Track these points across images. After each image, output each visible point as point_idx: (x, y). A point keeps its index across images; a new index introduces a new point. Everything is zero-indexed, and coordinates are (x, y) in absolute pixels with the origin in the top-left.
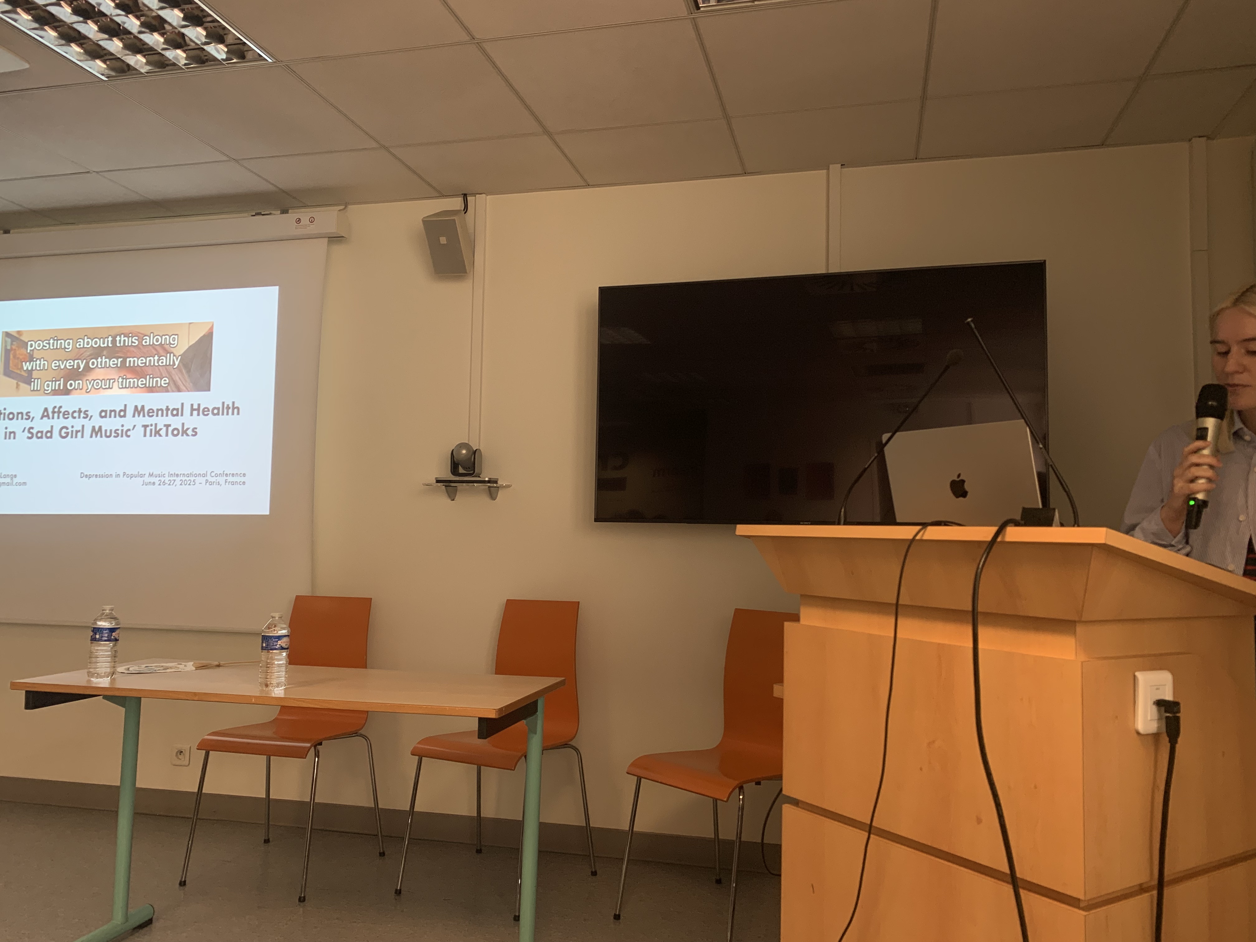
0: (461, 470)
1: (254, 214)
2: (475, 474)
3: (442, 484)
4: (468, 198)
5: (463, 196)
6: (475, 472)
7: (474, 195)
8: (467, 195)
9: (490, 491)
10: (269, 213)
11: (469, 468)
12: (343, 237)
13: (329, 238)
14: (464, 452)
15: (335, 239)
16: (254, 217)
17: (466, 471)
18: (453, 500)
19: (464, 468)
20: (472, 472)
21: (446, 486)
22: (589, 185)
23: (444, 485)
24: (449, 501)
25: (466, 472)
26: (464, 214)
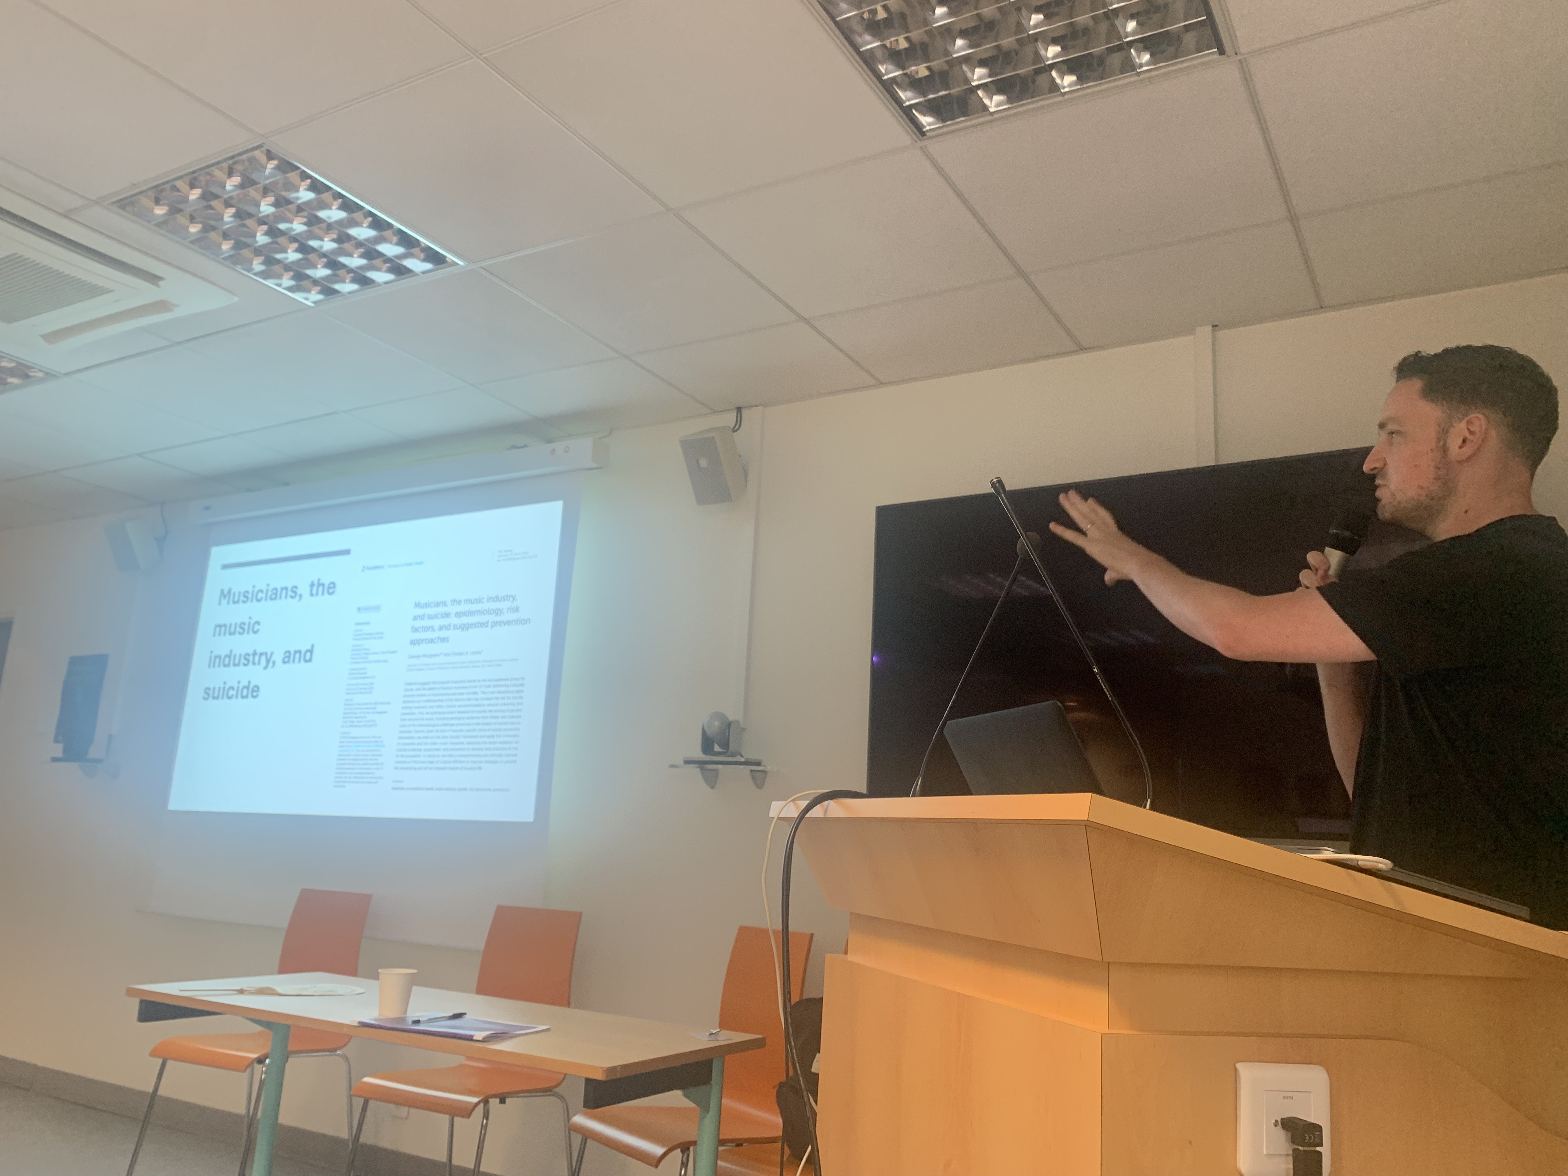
0: (717, 748)
1: (510, 448)
2: (728, 754)
3: (695, 765)
4: (743, 413)
5: (736, 410)
6: (728, 748)
7: (750, 407)
8: (742, 410)
9: (753, 778)
10: (524, 445)
11: (725, 745)
12: (600, 468)
13: (587, 469)
14: (716, 724)
15: (594, 471)
17: (724, 749)
18: (713, 788)
19: (720, 745)
20: (725, 751)
21: (702, 769)
22: (882, 384)
23: (698, 767)
24: (709, 788)
25: (722, 751)
26: (734, 432)
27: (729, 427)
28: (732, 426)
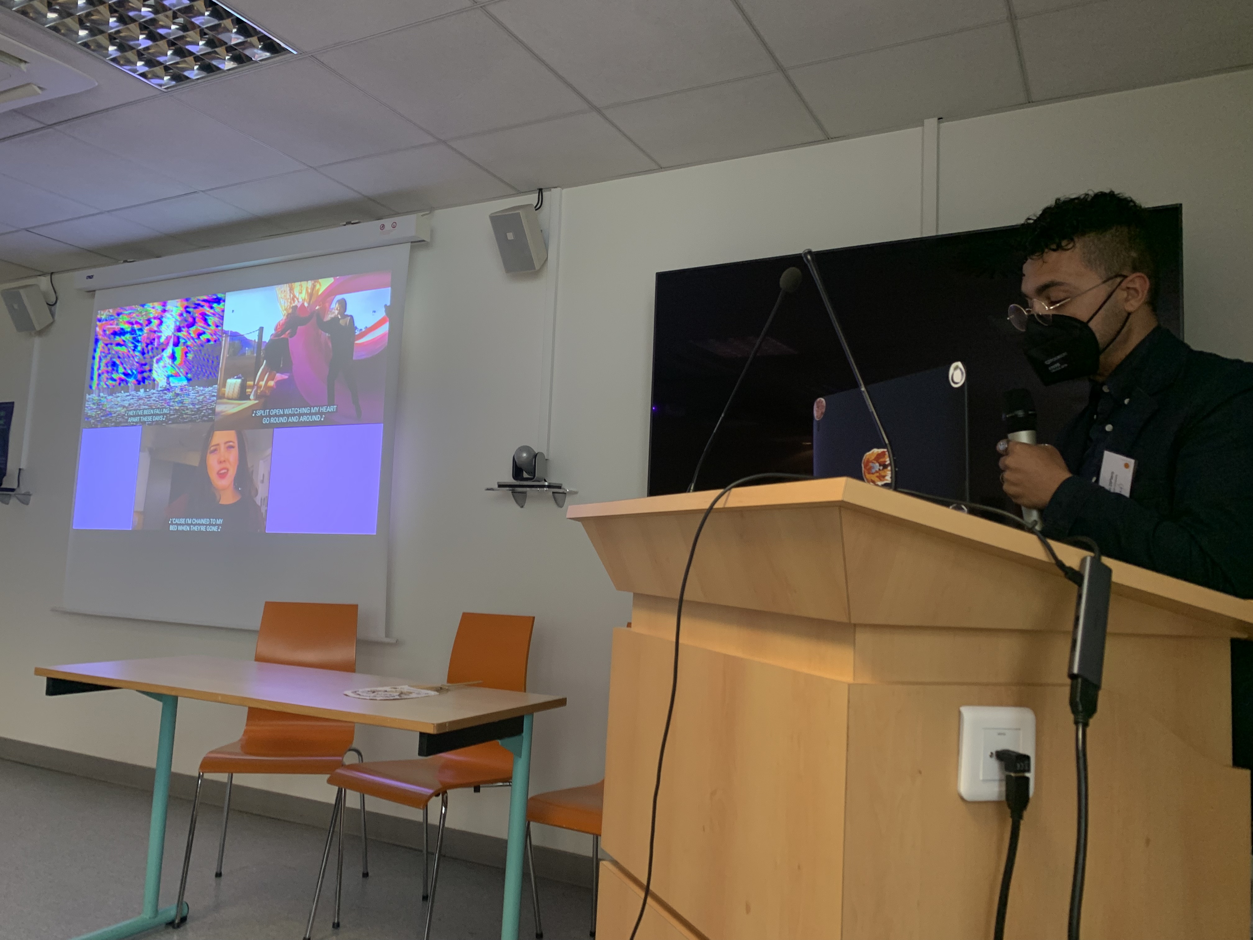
0: (525, 475)
1: (345, 223)
2: (534, 479)
3: (508, 488)
4: (544, 193)
5: (538, 191)
6: (534, 474)
7: (549, 189)
8: (543, 190)
9: (555, 498)
10: (357, 221)
11: (532, 473)
12: (424, 241)
13: (412, 242)
14: (525, 455)
15: (418, 244)
16: (345, 226)
17: (529, 475)
18: (522, 507)
19: (528, 472)
20: (532, 477)
21: (513, 492)
22: (662, 168)
23: (510, 490)
24: (518, 508)
25: (530, 477)
26: (536, 210)
27: (532, 205)
28: (535, 205)
